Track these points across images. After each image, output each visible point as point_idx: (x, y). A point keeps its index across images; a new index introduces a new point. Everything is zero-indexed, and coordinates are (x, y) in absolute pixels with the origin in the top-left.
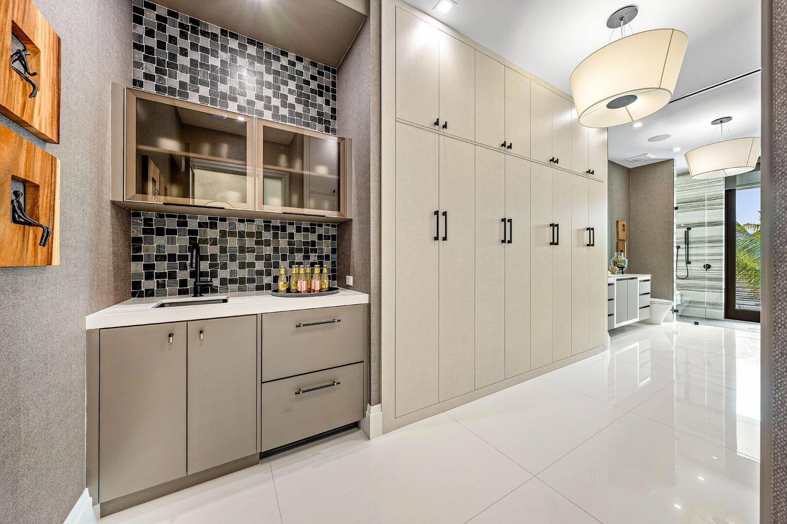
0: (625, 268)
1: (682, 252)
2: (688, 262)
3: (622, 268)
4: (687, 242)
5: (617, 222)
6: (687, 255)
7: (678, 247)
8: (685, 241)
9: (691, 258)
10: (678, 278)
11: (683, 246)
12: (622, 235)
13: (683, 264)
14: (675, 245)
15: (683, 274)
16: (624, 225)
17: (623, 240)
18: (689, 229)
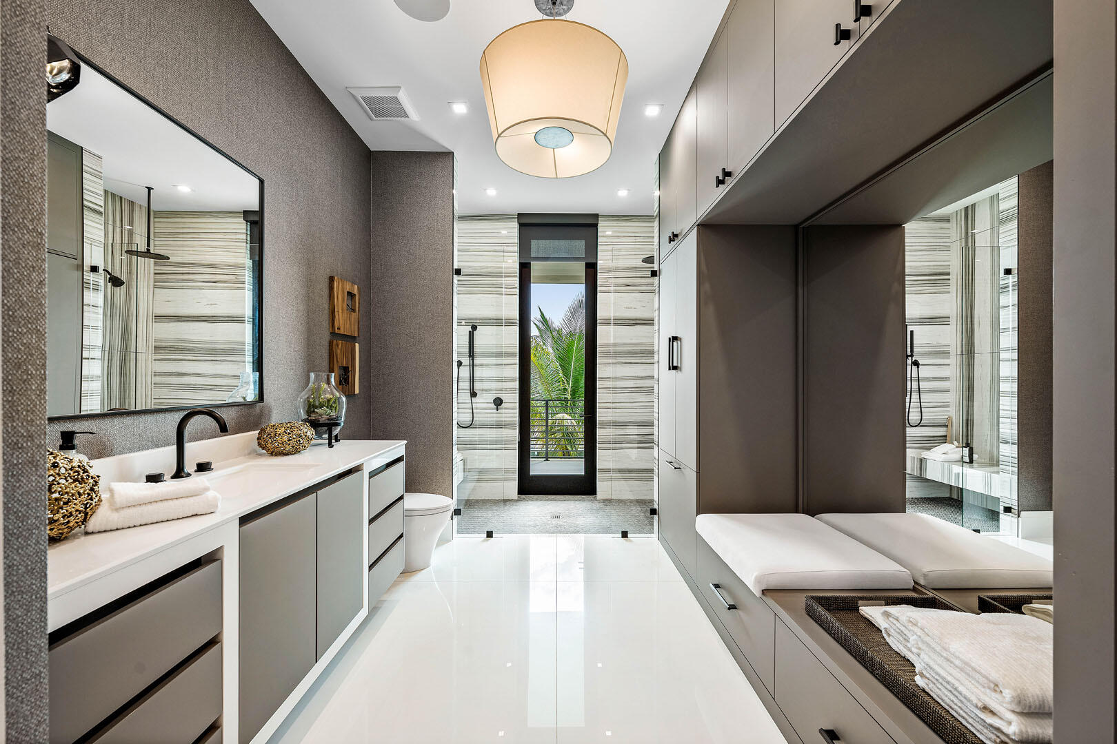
0: (337, 424)
1: (465, 372)
2: (474, 394)
3: (331, 424)
4: (472, 355)
5: (331, 279)
6: (472, 380)
7: (460, 364)
8: (470, 354)
9: (477, 386)
10: (460, 426)
11: (466, 361)
12: (346, 323)
13: (466, 396)
14: (455, 358)
15: (466, 418)
16: (351, 295)
17: (351, 339)
18: (474, 328)
